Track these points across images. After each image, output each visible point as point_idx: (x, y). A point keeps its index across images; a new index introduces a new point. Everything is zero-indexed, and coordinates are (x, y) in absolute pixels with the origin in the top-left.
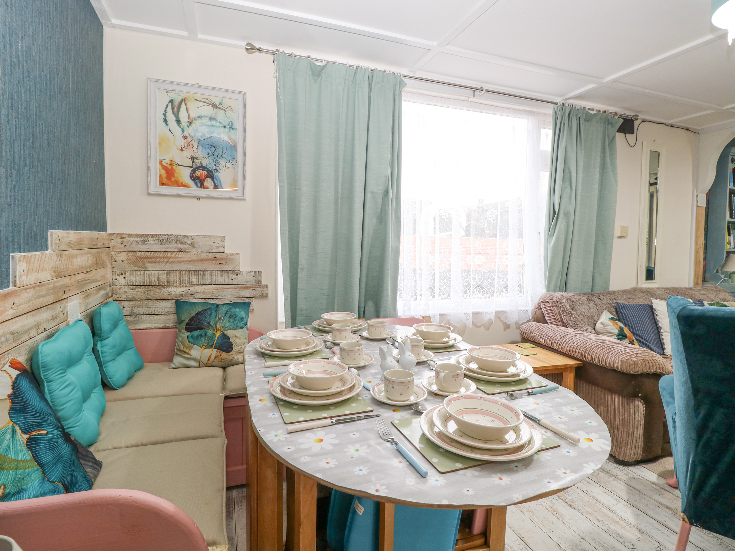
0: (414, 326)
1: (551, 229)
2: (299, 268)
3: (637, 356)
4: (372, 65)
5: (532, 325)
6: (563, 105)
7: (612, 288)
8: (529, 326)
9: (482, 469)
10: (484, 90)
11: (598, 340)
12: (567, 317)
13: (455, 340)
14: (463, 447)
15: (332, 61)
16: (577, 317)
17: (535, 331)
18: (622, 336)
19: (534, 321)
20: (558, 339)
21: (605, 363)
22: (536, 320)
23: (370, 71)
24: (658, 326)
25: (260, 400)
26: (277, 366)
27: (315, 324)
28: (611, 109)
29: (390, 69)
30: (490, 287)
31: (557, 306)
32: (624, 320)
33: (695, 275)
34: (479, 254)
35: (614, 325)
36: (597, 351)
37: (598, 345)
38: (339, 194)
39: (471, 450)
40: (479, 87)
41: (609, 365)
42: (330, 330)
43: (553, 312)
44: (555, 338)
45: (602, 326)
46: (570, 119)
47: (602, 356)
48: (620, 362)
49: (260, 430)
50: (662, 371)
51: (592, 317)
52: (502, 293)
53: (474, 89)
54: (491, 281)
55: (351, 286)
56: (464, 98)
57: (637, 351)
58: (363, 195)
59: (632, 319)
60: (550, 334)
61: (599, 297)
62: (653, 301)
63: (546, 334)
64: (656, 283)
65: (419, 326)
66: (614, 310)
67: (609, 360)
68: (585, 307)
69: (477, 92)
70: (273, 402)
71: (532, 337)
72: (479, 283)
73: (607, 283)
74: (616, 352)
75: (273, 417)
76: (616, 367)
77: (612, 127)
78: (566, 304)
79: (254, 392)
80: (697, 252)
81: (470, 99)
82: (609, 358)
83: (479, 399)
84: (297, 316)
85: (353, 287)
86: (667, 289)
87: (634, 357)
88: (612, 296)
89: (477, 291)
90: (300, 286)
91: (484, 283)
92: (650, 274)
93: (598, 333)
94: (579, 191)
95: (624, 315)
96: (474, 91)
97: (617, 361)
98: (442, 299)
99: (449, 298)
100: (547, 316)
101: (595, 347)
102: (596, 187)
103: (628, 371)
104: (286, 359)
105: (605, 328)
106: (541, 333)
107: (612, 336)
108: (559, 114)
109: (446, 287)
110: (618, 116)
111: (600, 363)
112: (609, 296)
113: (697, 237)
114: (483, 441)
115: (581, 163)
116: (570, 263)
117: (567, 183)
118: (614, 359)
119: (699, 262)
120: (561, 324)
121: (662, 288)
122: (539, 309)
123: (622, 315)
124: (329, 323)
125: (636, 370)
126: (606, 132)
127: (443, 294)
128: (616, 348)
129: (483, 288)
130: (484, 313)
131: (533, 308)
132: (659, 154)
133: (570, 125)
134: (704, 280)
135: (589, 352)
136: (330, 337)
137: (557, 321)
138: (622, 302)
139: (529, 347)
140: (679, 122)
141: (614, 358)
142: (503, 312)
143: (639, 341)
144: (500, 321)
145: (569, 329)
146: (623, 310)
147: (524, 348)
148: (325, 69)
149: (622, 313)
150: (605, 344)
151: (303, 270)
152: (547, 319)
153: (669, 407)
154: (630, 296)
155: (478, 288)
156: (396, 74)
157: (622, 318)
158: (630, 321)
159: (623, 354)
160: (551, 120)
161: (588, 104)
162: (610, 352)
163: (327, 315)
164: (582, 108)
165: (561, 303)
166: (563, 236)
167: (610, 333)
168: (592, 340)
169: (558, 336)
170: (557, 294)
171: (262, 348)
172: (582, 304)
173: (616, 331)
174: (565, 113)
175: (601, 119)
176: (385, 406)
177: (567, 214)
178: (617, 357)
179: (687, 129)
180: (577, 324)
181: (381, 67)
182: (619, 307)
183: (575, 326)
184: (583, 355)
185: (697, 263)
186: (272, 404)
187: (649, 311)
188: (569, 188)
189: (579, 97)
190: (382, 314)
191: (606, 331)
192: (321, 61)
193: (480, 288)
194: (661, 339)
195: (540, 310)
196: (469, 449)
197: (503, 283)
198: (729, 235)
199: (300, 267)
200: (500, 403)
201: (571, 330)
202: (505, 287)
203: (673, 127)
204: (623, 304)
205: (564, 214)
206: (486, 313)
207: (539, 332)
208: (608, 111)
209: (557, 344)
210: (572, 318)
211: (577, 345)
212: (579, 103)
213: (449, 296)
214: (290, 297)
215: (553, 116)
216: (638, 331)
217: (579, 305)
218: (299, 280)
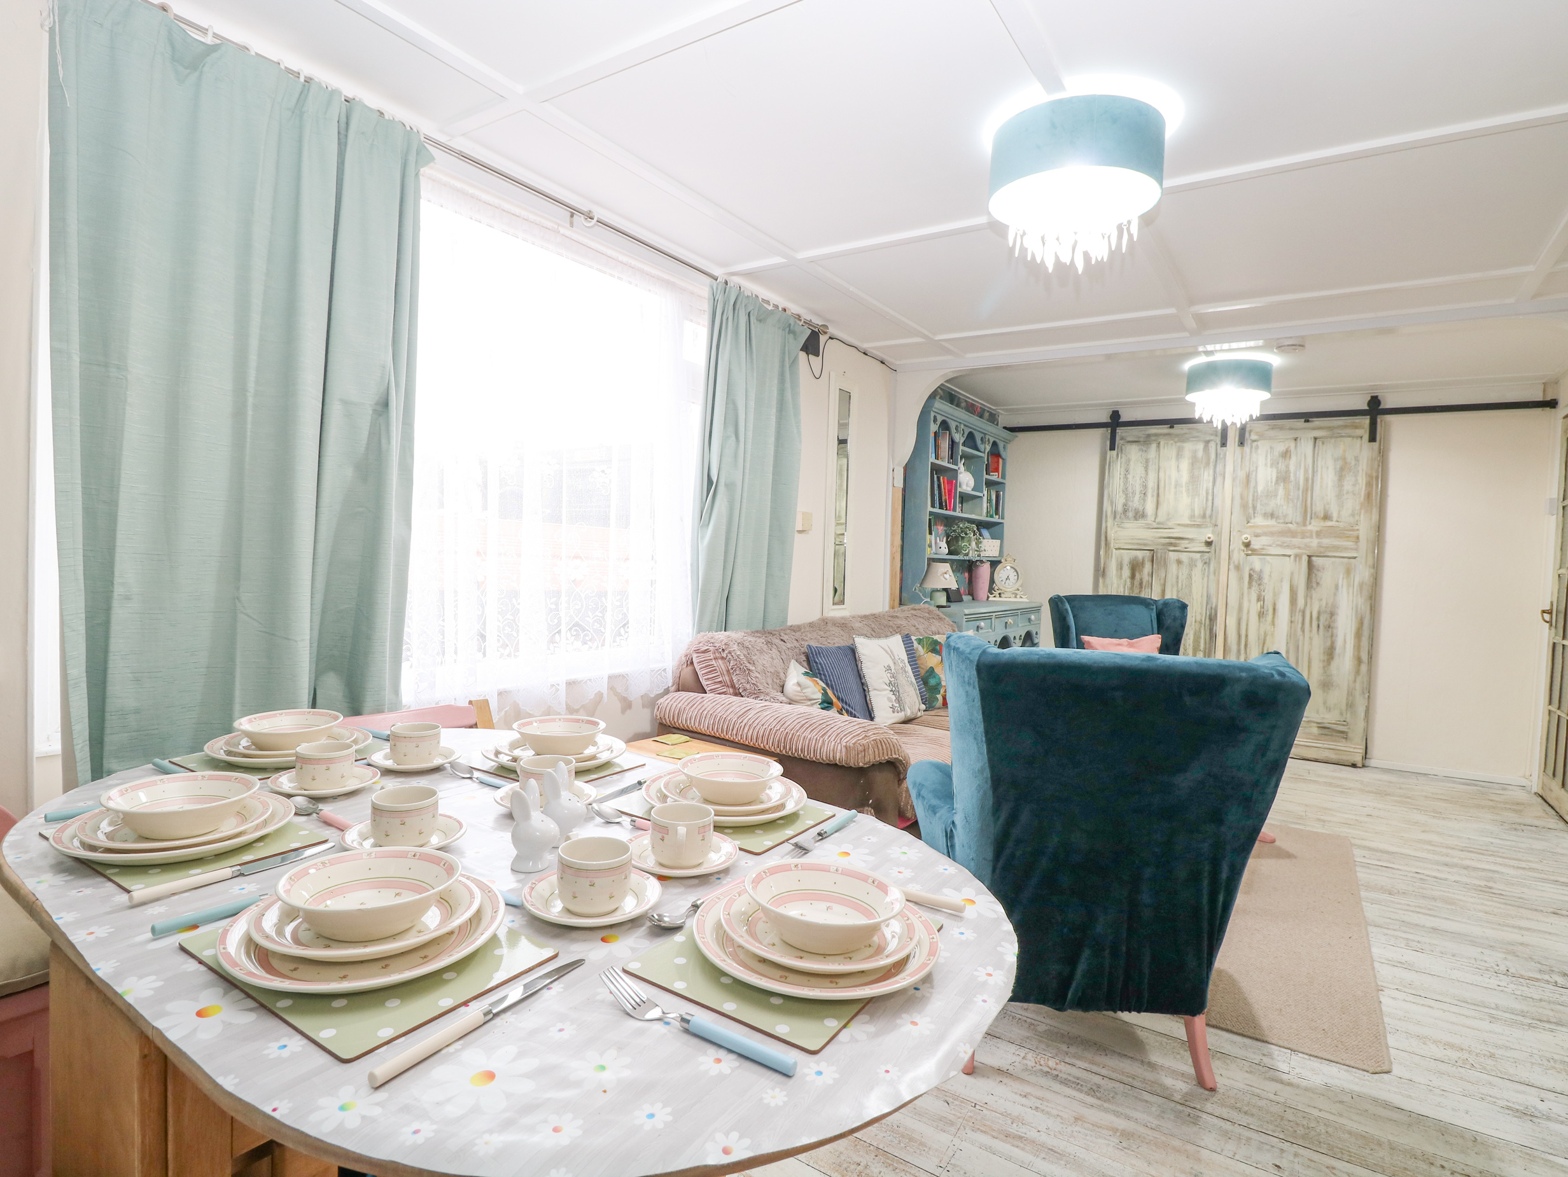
0: (515, 726)
1: (704, 516)
2: (115, 594)
3: (866, 736)
4: (349, 89)
5: (681, 698)
6: (726, 283)
7: (792, 621)
8: (674, 700)
9: (872, 1016)
10: (595, 219)
11: (802, 715)
12: (742, 676)
13: (610, 749)
14: (813, 980)
15: (235, 41)
16: (758, 675)
17: (688, 708)
18: (827, 704)
19: (678, 690)
20: (734, 720)
21: (820, 753)
22: (681, 687)
23: (343, 100)
24: (863, 681)
25: (199, 1014)
26: (174, 894)
27: (217, 748)
28: (794, 308)
29: (394, 111)
30: (598, 626)
31: (723, 658)
32: (820, 674)
33: (891, 594)
34: (576, 557)
35: (815, 685)
36: (804, 734)
37: (804, 724)
38: (248, 394)
39: (831, 982)
40: (585, 209)
41: (826, 757)
42: (290, 762)
43: (715, 670)
44: (729, 718)
45: (799, 689)
46: (736, 311)
47: (814, 742)
48: (844, 750)
49: (274, 1110)
50: (898, 756)
51: (777, 674)
52: (618, 639)
53: (573, 211)
54: (601, 615)
55: (289, 639)
56: (549, 224)
57: (863, 727)
58: (321, 406)
59: (832, 673)
60: (718, 711)
61: (781, 638)
62: (855, 639)
63: (710, 713)
64: (845, 609)
65: (524, 725)
66: (805, 658)
67: (826, 748)
68: (767, 657)
69: (579, 219)
70: (251, 1010)
71: (682, 722)
72: (577, 619)
73: (784, 611)
74: (835, 734)
75: (285, 1053)
76: (838, 759)
77: (795, 339)
78: (738, 653)
79: (151, 993)
80: (893, 558)
81: (562, 230)
82: (826, 746)
83: (793, 869)
84: (108, 731)
85: (296, 642)
86: (866, 617)
87: (863, 738)
88: (798, 634)
89: (572, 635)
90: (118, 644)
91: (587, 619)
92: (839, 595)
93: (791, 702)
94: (749, 446)
95: (820, 666)
96: (572, 216)
97: (839, 748)
98: (500, 657)
99: (517, 654)
100: (706, 677)
101: (800, 728)
102: (771, 440)
103: (856, 764)
104: (191, 868)
105: (804, 691)
106: (701, 711)
107: (812, 705)
108: (720, 297)
109: (510, 630)
110: (802, 323)
111: (812, 756)
112: (794, 633)
113: (893, 534)
114: (843, 956)
115: (752, 395)
116: (733, 575)
117: (731, 429)
118: (835, 745)
119: (896, 573)
120: (731, 690)
121: (859, 616)
122: (687, 665)
123: (817, 666)
124: (260, 743)
125: (867, 760)
126: (787, 346)
127: (505, 646)
128: (832, 726)
129: (584, 630)
130: (586, 682)
131: (676, 663)
132: (850, 396)
133: (736, 320)
134: (901, 604)
135: (791, 739)
136: (291, 781)
137: (724, 686)
138: (814, 644)
139: (680, 741)
140: (874, 348)
141: (833, 743)
142: (622, 677)
143: (847, 711)
144: (616, 695)
145: (746, 698)
146: (818, 659)
147: (672, 745)
148: (215, 55)
149: (816, 663)
150: (815, 721)
151: (127, 598)
152: (704, 683)
153: (937, 815)
154: (822, 633)
155: (576, 630)
156: (409, 128)
157: (817, 671)
158: (829, 676)
159: (846, 735)
160: (706, 306)
161: (763, 293)
162: (825, 734)
163: (250, 721)
164: (754, 296)
165: (730, 653)
166: (725, 527)
167: (810, 700)
168: (792, 716)
169: (732, 715)
170: (720, 636)
171: (93, 848)
172: (761, 651)
173: (819, 696)
174: (728, 298)
175: (779, 321)
176: (575, 934)
177: (730, 486)
178: (838, 741)
179: (882, 362)
180: (759, 690)
181: (371, 99)
182: (812, 653)
183: (756, 694)
184: (782, 744)
185: (892, 576)
186: (251, 1017)
187: (850, 656)
188: (733, 438)
189: (749, 275)
190: (369, 703)
191: (805, 698)
192: (204, 31)
193: (577, 628)
194: (869, 702)
195: (690, 668)
196: (826, 982)
197: (621, 616)
198: (930, 533)
199: (118, 590)
200: (835, 868)
201: (750, 701)
202: (625, 625)
203: (866, 355)
204: (816, 647)
205: (726, 485)
206: (590, 680)
207: (696, 710)
208: (789, 309)
209: (733, 730)
210: (750, 679)
211: (770, 728)
212: (752, 287)
213: (517, 649)
214: (85, 679)
215: (709, 299)
216: (840, 693)
217: (757, 653)
218: (115, 628)
